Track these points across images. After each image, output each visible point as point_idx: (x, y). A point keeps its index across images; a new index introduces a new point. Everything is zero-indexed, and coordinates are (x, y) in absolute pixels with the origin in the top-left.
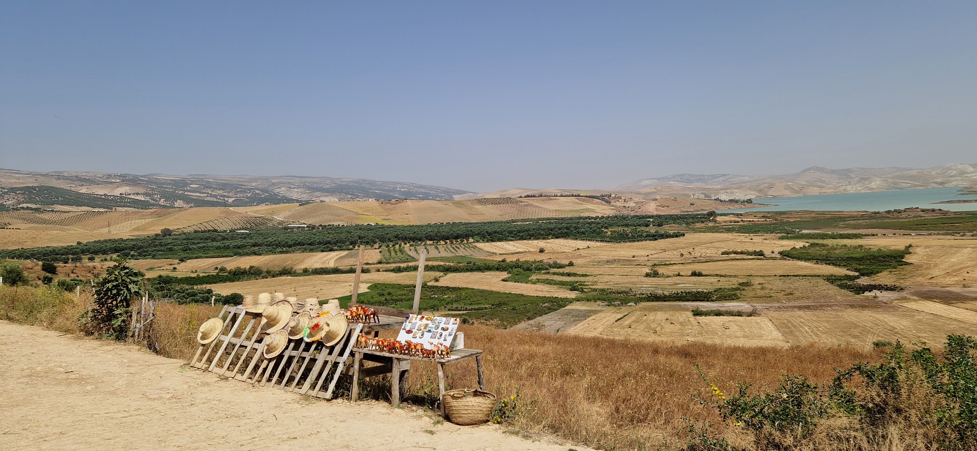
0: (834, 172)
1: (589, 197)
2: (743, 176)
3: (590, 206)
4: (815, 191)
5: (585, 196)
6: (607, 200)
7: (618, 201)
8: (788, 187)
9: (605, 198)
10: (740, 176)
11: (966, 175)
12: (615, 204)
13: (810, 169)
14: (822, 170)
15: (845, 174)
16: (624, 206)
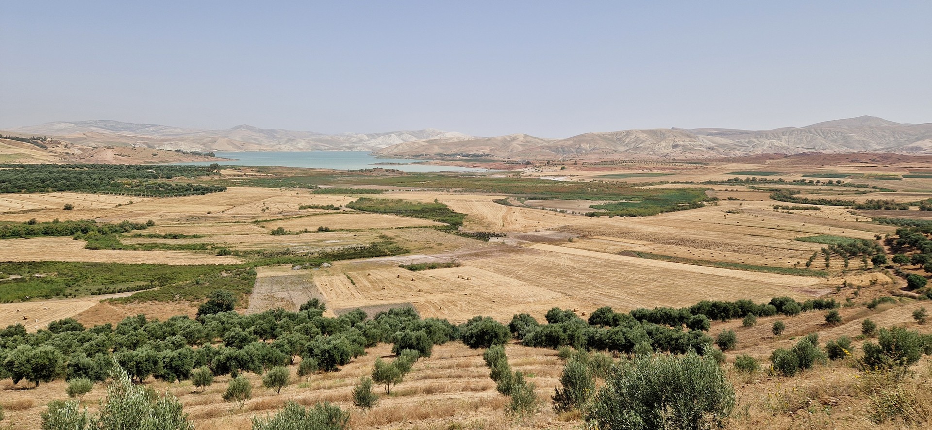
0: (261, 131)
1: (16, 139)
2: (175, 128)
3: (23, 151)
4: (255, 148)
5: (9, 138)
6: (41, 144)
7: (57, 146)
8: (230, 143)
9: (38, 142)
10: (171, 127)
11: (363, 142)
12: (53, 149)
13: (241, 126)
14: (251, 129)
15: (271, 134)
16: (66, 153)
